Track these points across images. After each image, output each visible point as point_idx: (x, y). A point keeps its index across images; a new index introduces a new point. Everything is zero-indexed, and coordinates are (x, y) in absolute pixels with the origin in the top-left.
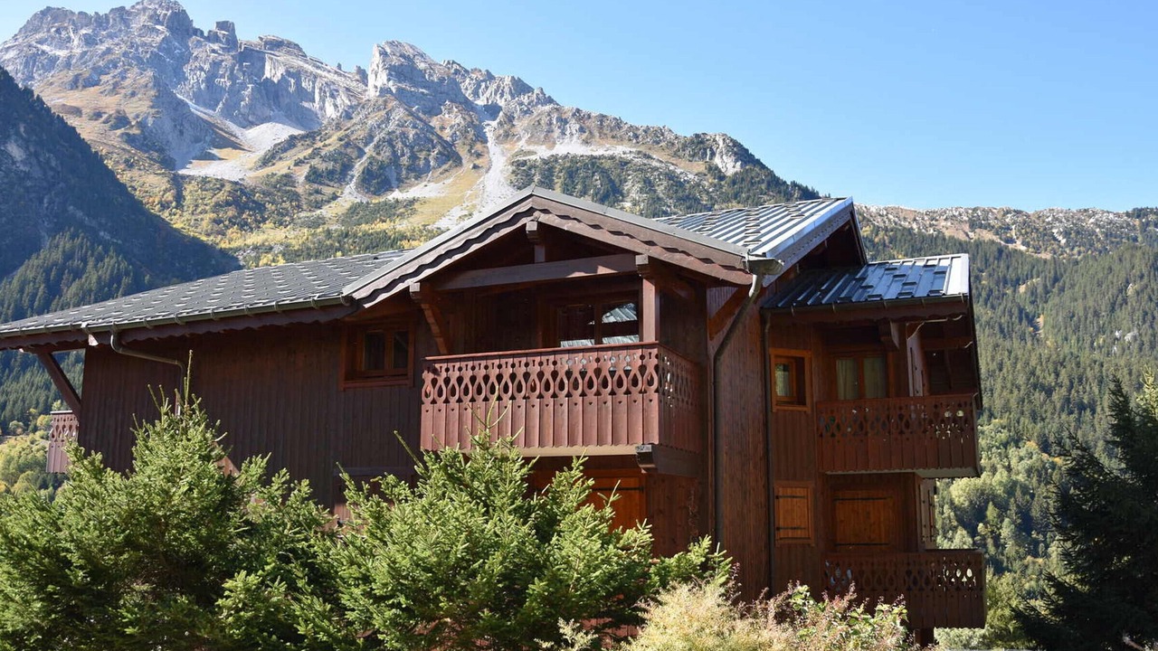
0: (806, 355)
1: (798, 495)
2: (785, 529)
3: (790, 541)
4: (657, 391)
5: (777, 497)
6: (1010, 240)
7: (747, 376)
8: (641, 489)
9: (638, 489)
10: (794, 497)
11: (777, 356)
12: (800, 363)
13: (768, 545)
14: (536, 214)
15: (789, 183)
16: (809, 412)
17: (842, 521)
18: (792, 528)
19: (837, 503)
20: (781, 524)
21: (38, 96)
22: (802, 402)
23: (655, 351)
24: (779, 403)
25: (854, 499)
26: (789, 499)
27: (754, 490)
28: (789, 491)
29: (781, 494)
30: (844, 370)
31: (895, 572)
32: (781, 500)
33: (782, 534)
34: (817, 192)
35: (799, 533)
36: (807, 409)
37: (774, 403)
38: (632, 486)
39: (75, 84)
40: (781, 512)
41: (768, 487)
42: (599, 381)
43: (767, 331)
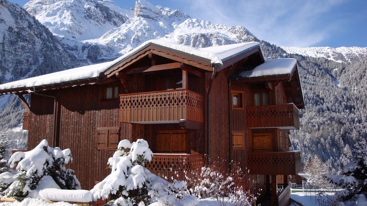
0: (243, 92)
1: (240, 135)
2: (235, 145)
3: (237, 149)
4: (186, 104)
5: (233, 135)
6: (329, 57)
7: (222, 99)
8: (186, 133)
9: (185, 133)
10: (238, 135)
11: (233, 93)
12: (241, 94)
13: (230, 150)
14: (151, 51)
15: (261, 40)
16: (243, 110)
17: (255, 143)
18: (238, 145)
19: (254, 137)
20: (234, 144)
21: (37, 19)
22: (241, 107)
23: (185, 92)
24: (235, 107)
25: (263, 136)
26: (237, 136)
27: (224, 133)
28: (237, 134)
29: (234, 135)
30: (256, 97)
31: (269, 158)
32: (234, 136)
33: (235, 146)
34: (270, 43)
35: (240, 146)
36: (243, 109)
37: (232, 107)
38: (184, 132)
39: (48, 15)
40: (234, 140)
41: (229, 132)
42: (170, 101)
43: (230, 85)
